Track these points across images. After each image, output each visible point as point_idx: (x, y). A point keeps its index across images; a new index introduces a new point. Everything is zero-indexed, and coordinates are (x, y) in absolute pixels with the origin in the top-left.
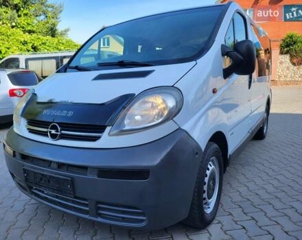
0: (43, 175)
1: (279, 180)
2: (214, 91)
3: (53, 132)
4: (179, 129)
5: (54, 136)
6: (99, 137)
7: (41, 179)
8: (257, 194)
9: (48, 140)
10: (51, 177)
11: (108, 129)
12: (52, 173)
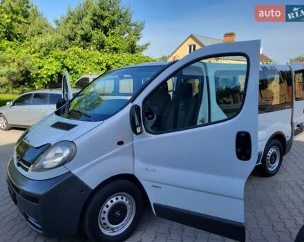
2: (120, 143)
6: (28, 170)
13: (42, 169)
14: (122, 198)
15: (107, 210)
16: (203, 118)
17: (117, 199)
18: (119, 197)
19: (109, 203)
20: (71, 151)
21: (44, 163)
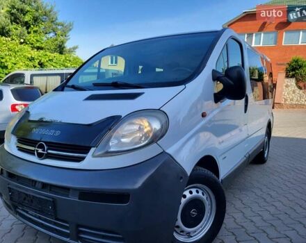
0: (27, 195)
1: (276, 207)
2: (204, 115)
3: (40, 151)
4: (164, 153)
5: (40, 156)
6: (83, 159)
7: (25, 199)
8: (252, 221)
9: (34, 159)
10: (34, 197)
11: (92, 150)
12: (36, 192)
14: (197, 192)
17: (191, 193)
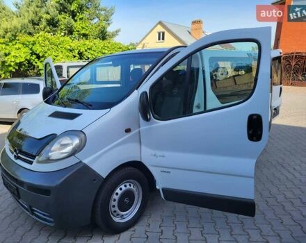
2: (128, 131)
3: (15, 153)
4: (81, 162)
5: (15, 157)
6: (32, 162)
13: (48, 160)
14: (130, 185)
15: (116, 197)
16: (199, 104)
17: (125, 186)
18: (128, 184)
19: (118, 191)
20: (81, 140)
21: (50, 154)
